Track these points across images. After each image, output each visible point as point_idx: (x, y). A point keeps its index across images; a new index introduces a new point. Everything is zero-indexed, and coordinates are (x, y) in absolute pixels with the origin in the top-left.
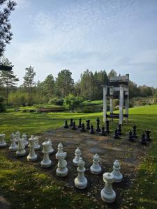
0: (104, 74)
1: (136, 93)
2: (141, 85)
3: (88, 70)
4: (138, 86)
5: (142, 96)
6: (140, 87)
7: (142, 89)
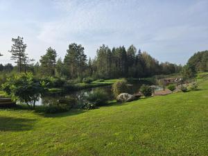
0: (122, 50)
1: (157, 70)
2: (164, 62)
3: (104, 45)
4: (160, 63)
5: (165, 73)
6: (162, 64)
7: (164, 67)
